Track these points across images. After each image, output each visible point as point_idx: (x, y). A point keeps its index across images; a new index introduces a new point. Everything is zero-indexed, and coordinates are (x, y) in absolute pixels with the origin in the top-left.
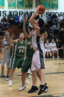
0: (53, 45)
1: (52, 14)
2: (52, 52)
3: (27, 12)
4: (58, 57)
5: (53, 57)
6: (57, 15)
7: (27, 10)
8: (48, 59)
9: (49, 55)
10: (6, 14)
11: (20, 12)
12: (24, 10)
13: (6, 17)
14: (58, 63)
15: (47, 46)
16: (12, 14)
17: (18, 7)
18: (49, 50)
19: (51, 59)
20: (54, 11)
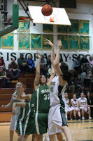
0: (82, 101)
1: (81, 57)
2: (81, 110)
3: (45, 54)
4: (90, 118)
5: (83, 118)
6: (88, 58)
7: (45, 52)
8: (75, 121)
9: (77, 115)
10: (15, 58)
11: (35, 54)
12: (41, 52)
13: (16, 62)
14: (90, 126)
15: (74, 102)
16: (24, 57)
17: (33, 47)
18: (77, 109)
19: (79, 120)
20: (84, 53)
